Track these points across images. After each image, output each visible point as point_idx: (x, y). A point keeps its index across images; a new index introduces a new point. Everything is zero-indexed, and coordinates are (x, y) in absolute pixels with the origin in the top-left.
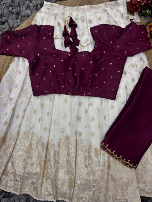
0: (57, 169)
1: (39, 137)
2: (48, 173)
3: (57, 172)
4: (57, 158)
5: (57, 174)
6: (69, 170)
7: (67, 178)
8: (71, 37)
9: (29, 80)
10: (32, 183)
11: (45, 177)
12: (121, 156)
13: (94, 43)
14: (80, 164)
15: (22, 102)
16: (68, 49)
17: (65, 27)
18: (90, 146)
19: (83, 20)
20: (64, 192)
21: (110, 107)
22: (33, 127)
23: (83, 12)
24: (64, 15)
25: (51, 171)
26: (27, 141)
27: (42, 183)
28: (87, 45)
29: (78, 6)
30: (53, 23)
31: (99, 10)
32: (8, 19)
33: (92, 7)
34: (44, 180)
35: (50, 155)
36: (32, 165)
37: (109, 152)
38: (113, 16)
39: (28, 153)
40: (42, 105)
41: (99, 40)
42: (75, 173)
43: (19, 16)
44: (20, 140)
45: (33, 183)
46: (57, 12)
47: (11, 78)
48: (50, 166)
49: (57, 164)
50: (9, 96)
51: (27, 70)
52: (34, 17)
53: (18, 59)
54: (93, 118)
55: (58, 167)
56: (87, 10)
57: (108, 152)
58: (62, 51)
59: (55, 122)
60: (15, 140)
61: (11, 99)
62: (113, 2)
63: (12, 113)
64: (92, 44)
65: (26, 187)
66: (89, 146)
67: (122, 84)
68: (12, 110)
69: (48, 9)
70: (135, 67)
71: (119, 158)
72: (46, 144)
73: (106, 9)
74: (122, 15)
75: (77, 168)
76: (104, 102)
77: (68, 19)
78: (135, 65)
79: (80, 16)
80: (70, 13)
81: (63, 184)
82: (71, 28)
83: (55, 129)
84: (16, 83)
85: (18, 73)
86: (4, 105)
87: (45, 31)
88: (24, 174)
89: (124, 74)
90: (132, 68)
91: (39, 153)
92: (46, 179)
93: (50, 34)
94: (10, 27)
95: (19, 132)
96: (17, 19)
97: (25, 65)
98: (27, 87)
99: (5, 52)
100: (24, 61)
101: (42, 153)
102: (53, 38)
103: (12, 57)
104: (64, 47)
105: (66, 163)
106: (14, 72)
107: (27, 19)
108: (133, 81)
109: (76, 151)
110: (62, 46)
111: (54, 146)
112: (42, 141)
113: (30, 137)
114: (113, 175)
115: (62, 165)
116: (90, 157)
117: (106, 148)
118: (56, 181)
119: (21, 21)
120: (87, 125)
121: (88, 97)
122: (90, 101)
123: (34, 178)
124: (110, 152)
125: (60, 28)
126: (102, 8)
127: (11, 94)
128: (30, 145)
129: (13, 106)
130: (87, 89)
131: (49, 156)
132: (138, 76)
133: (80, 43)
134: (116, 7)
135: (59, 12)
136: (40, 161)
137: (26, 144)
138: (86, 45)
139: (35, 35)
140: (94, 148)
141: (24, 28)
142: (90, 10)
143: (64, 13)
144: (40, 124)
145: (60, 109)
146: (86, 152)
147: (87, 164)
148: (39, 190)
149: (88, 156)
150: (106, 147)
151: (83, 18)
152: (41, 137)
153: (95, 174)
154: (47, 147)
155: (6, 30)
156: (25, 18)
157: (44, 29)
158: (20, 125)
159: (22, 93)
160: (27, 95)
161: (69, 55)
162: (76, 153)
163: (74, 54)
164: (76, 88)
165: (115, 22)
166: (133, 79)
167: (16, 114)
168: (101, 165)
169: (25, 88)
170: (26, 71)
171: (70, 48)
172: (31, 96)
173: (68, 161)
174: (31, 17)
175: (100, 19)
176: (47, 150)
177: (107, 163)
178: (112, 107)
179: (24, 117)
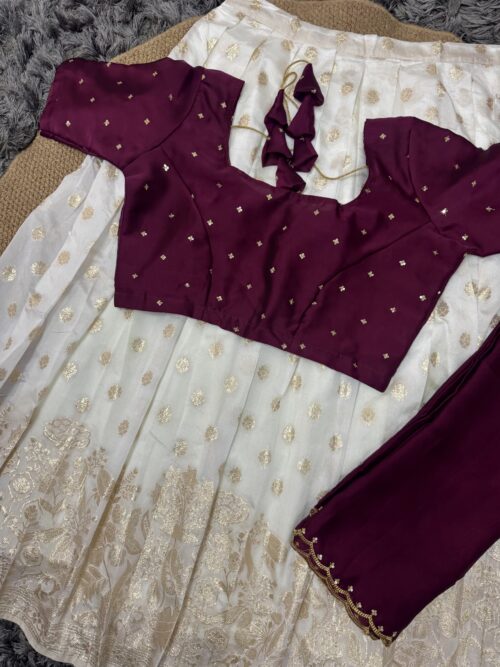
0: (130, 569)
1: (98, 449)
2: (97, 575)
3: (125, 580)
4: (138, 535)
5: (124, 587)
6: (169, 585)
7: (154, 607)
8: (291, 136)
9: (111, 248)
10: (36, 592)
11: (83, 584)
12: (351, 589)
13: (363, 175)
14: (211, 574)
15: (72, 315)
16: (269, 176)
17: (281, 94)
18: (258, 525)
19: (348, 87)
20: (131, 651)
21: (358, 411)
22: (88, 408)
23: (358, 56)
24: (289, 50)
25: (106, 572)
26: (54, 449)
27: (67, 603)
28: (338, 178)
29: (346, 30)
30: (243, 69)
31: (413, 63)
32: (96, 15)
33: (391, 46)
34: (79, 594)
35: (117, 519)
36: (51, 533)
37: (315, 564)
38: (456, 95)
39: (49, 492)
40: (136, 343)
41: (385, 172)
42: (186, 598)
43: (135, 17)
44: (33, 441)
45: (40, 594)
46: (266, 35)
47: (55, 223)
48: (110, 557)
49: (133, 553)
50: (33, 285)
51: (114, 210)
52: (186, 30)
53: (96, 165)
54: (293, 432)
55: (136, 565)
56: (371, 53)
57: (311, 562)
58: (246, 177)
59: (161, 412)
60: (18, 438)
61: (37, 297)
62: (471, 48)
63: (29, 343)
64: (358, 179)
65: (15, 601)
66: (256, 524)
67: (421, 346)
68: (31, 335)
69: (241, 16)
70: (481, 297)
71: (342, 591)
72: (113, 479)
73: (438, 64)
74: (490, 102)
75: (194, 585)
76: (342, 390)
77: (299, 69)
78: (483, 289)
79: (343, 66)
80: (312, 49)
81: (137, 623)
82: (299, 104)
83: (156, 438)
84: (65, 248)
85: (81, 215)
86: (9, 310)
87: (209, 90)
88: (17, 557)
89: (439, 312)
90: (473, 296)
91: (83, 501)
92: (85, 593)
93: (224, 105)
94: (96, 47)
95: (35, 414)
96: (126, 22)
97: (112, 192)
98: (102, 269)
99: (56, 130)
100: (112, 176)
101: (93, 502)
102: (229, 122)
103: (77, 152)
104: (260, 164)
105: (163, 559)
106: (71, 205)
107: (159, 32)
108: (461, 342)
109: (208, 528)
110: (253, 160)
111: (139, 490)
112: (102, 463)
113: (69, 440)
114: (308, 641)
115: (149, 560)
116: (248, 560)
117: (308, 547)
118: (114, 608)
119: (139, 33)
120: (267, 453)
121: (295, 356)
122: (299, 370)
123: (47, 579)
124: (319, 564)
125: (263, 95)
126: (426, 58)
127: (40, 278)
128: (63, 467)
129: (39, 321)
130: (298, 328)
131: (115, 521)
132: (484, 330)
133: (317, 164)
134: (476, 67)
135: (275, 34)
136: (80, 528)
137: (51, 462)
138: (335, 174)
139: (171, 97)
140: (268, 534)
141: (140, 62)
142: (381, 55)
143: (291, 42)
144: (110, 405)
145: (190, 371)
146: (240, 542)
147: (232, 579)
148: (53, 623)
149: (241, 556)
150: (311, 544)
151: (350, 79)
152: (103, 450)
153: (250, 620)
154: (116, 488)
155: (79, 54)
156: (155, 28)
157: (208, 85)
158: (45, 392)
159: (78, 287)
160: (93, 298)
161: (269, 197)
162: (206, 534)
163: (286, 197)
164: (263, 316)
165: (459, 119)
166: (463, 335)
167: (41, 350)
168: (277, 597)
169: (94, 269)
170: (111, 216)
171: (278, 173)
172: (106, 303)
173: (172, 556)
174: (174, 29)
175: (407, 95)
176: (112, 499)
177: (297, 600)
178: (368, 414)
179: (64, 367)
